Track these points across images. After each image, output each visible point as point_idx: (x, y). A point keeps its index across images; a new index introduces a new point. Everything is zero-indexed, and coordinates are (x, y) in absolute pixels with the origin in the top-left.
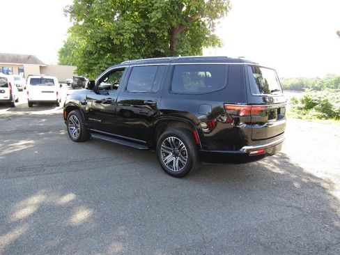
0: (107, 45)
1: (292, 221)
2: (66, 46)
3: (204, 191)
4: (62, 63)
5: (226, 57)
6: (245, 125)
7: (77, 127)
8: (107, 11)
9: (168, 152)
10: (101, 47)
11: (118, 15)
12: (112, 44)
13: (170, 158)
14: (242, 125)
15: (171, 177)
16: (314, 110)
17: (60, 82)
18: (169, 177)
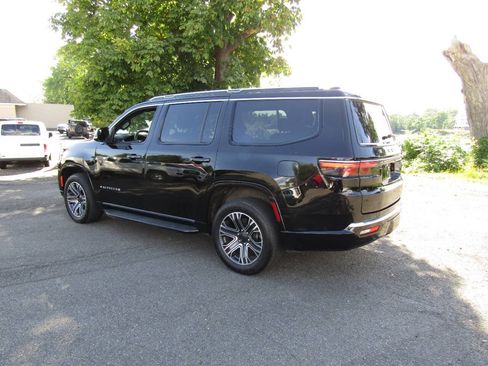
0: (121, 72)
1: (432, 337)
2: (55, 74)
3: (291, 296)
4: (50, 101)
5: (317, 88)
6: (351, 192)
7: (80, 201)
8: (120, 21)
9: (231, 236)
10: (112, 76)
11: (135, 27)
12: (129, 71)
13: (234, 244)
14: (346, 192)
15: (237, 275)
16: (419, 160)
17: (48, 129)
18: (234, 275)
